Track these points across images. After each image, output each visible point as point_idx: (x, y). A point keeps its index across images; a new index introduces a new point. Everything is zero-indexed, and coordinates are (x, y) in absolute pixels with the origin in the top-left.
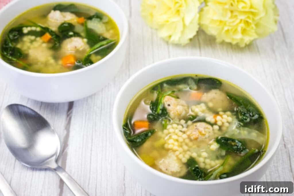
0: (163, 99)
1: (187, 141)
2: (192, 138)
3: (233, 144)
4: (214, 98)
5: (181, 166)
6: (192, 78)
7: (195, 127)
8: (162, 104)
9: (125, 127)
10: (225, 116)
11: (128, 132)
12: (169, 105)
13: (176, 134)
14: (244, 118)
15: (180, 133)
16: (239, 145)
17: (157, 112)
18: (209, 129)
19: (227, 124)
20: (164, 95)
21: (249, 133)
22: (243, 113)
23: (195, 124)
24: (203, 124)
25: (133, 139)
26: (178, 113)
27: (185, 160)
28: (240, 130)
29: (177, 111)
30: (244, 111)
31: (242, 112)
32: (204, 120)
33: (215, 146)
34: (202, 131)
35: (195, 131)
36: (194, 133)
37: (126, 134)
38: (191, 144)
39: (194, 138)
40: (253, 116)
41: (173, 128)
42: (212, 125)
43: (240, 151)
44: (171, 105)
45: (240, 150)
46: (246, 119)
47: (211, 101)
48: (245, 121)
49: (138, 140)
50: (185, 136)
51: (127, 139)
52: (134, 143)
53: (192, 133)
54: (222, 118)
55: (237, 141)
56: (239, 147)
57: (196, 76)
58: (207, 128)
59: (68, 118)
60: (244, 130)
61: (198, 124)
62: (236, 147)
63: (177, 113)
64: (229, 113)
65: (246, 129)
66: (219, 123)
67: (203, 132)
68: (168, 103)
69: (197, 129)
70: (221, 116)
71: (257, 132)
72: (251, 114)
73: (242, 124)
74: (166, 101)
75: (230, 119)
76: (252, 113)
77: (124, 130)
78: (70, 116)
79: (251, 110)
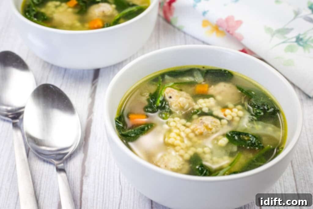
0: (164, 91)
1: (192, 135)
2: (197, 132)
3: (246, 138)
4: (223, 91)
5: (183, 163)
6: (199, 70)
7: (201, 121)
8: (162, 96)
9: (117, 120)
10: (235, 110)
11: (121, 125)
12: (170, 97)
13: (179, 129)
14: (258, 111)
15: (183, 128)
16: (253, 140)
17: (156, 104)
18: (216, 123)
19: (237, 119)
20: (165, 87)
21: (264, 127)
22: (256, 107)
23: (200, 118)
24: (210, 118)
25: (127, 133)
26: (181, 106)
27: (187, 156)
28: (253, 124)
29: (180, 104)
30: (257, 104)
31: (256, 105)
32: (210, 114)
33: (224, 141)
34: (208, 125)
35: (200, 125)
36: (199, 127)
37: (118, 127)
38: (195, 139)
39: (199, 132)
40: (268, 109)
41: (174, 121)
42: (220, 119)
43: (254, 147)
44: (173, 97)
45: (255, 145)
46: (260, 113)
47: (220, 93)
48: (258, 114)
49: (133, 135)
50: (188, 130)
51: (120, 133)
52: (128, 138)
53: (196, 127)
54: (232, 111)
55: (250, 136)
56: (253, 142)
57: (204, 67)
58: (214, 122)
59: (93, 87)
60: (258, 124)
61: (204, 118)
62: (250, 142)
63: (179, 105)
64: (240, 107)
65: (260, 123)
66: (229, 117)
67: (210, 126)
68: (170, 95)
69: (202, 123)
70: (231, 109)
71: (273, 126)
72: (266, 108)
73: (255, 118)
74: (167, 93)
75: (241, 113)
76: (266, 105)
77: (117, 123)
78: (95, 85)
79: (266, 103)
